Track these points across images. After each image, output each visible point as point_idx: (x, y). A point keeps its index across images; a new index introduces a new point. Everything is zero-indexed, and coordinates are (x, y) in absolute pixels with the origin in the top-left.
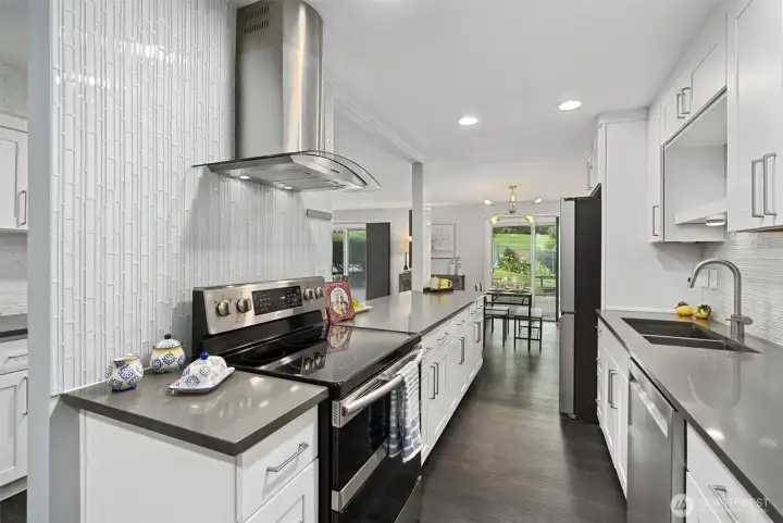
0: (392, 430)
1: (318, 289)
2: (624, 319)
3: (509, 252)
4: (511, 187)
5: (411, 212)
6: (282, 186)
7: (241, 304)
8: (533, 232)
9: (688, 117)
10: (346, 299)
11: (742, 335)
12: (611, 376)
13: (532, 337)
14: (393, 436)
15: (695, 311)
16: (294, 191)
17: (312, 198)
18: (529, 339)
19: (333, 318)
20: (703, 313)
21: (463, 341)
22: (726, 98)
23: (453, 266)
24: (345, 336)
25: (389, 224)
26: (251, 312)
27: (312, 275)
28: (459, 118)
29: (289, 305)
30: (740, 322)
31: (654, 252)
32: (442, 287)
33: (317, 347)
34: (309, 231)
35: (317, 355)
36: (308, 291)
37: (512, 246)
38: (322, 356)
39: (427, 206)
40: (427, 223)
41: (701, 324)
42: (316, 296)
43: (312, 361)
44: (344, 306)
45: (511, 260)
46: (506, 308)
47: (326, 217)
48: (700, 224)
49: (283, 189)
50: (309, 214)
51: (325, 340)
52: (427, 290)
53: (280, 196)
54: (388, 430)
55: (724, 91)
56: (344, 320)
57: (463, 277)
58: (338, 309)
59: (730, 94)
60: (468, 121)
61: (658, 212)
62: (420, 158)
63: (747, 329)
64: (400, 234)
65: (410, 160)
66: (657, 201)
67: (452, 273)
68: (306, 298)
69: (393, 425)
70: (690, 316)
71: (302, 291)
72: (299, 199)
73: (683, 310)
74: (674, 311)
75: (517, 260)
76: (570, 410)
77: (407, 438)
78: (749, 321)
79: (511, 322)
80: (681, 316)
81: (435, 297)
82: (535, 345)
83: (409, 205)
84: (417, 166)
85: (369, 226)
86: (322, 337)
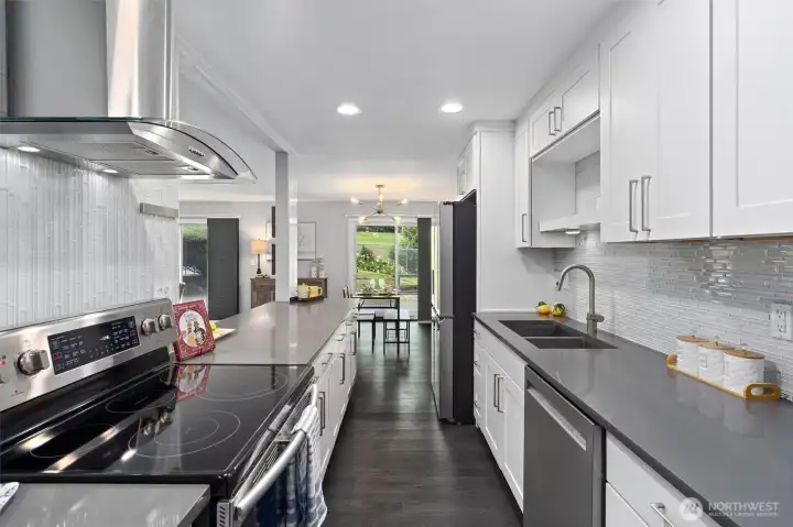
0: (291, 504)
1: (163, 317)
2: (501, 322)
3: (365, 251)
4: (379, 186)
5: (274, 209)
6: (98, 167)
7: (28, 359)
8: (396, 231)
9: (559, 135)
10: (202, 326)
11: (595, 331)
12: (497, 379)
13: (401, 340)
14: (292, 511)
15: (552, 309)
16: (120, 176)
17: (147, 188)
18: (398, 342)
19: (183, 354)
20: (559, 311)
21: (344, 358)
22: (599, 120)
23: (314, 269)
24: (201, 374)
25: (237, 220)
26: (47, 371)
27: (148, 298)
28: (338, 105)
29: (114, 347)
30: (594, 318)
31: (519, 256)
32: (312, 296)
33: (163, 401)
34: (145, 233)
35: (161, 412)
36: (147, 322)
37: (368, 244)
38: (170, 411)
39: (293, 201)
40: (293, 221)
41: (558, 321)
42: (160, 327)
43: (154, 422)
44: (199, 335)
45: (366, 259)
46: (373, 311)
47: (170, 216)
48: (561, 232)
49: (100, 173)
50: (143, 209)
51: (173, 387)
52: (294, 300)
53: (96, 184)
54: (284, 505)
55: (598, 112)
56: (200, 354)
57: (326, 280)
58: (191, 340)
59: (603, 116)
60: (348, 109)
61: (527, 219)
62: (285, 147)
63: (600, 326)
64: (256, 233)
65: (273, 149)
66: (526, 210)
67: (314, 276)
68: (143, 332)
69: (292, 497)
70: (547, 314)
71: (138, 322)
72: (128, 189)
73: (543, 308)
74: (534, 310)
75: (372, 259)
76: (449, 415)
77: (312, 510)
78: (602, 319)
79: (379, 326)
80: (541, 314)
81: (304, 309)
82: (403, 347)
83: (272, 199)
84: (282, 156)
85: (210, 221)
86: (168, 383)
